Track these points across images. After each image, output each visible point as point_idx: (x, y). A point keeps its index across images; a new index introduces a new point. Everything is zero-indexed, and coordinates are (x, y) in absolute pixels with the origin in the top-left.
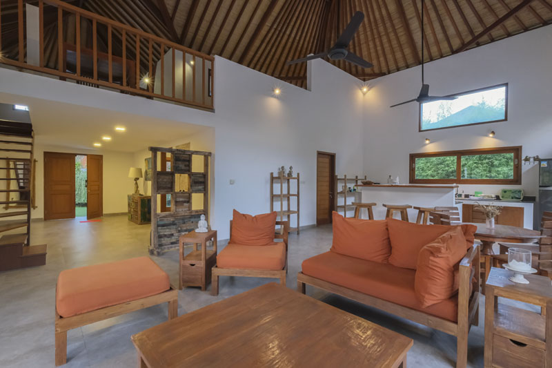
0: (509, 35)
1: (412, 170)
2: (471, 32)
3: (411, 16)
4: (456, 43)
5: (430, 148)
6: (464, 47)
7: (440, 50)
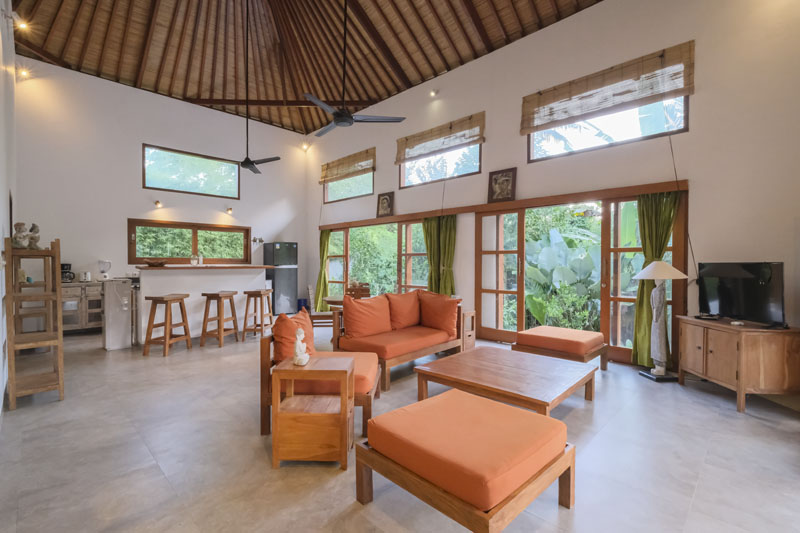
0: (237, 114)
1: (131, 244)
2: (212, 91)
3: (163, 23)
4: (192, 91)
5: (161, 214)
6: (197, 100)
7: (171, 86)
